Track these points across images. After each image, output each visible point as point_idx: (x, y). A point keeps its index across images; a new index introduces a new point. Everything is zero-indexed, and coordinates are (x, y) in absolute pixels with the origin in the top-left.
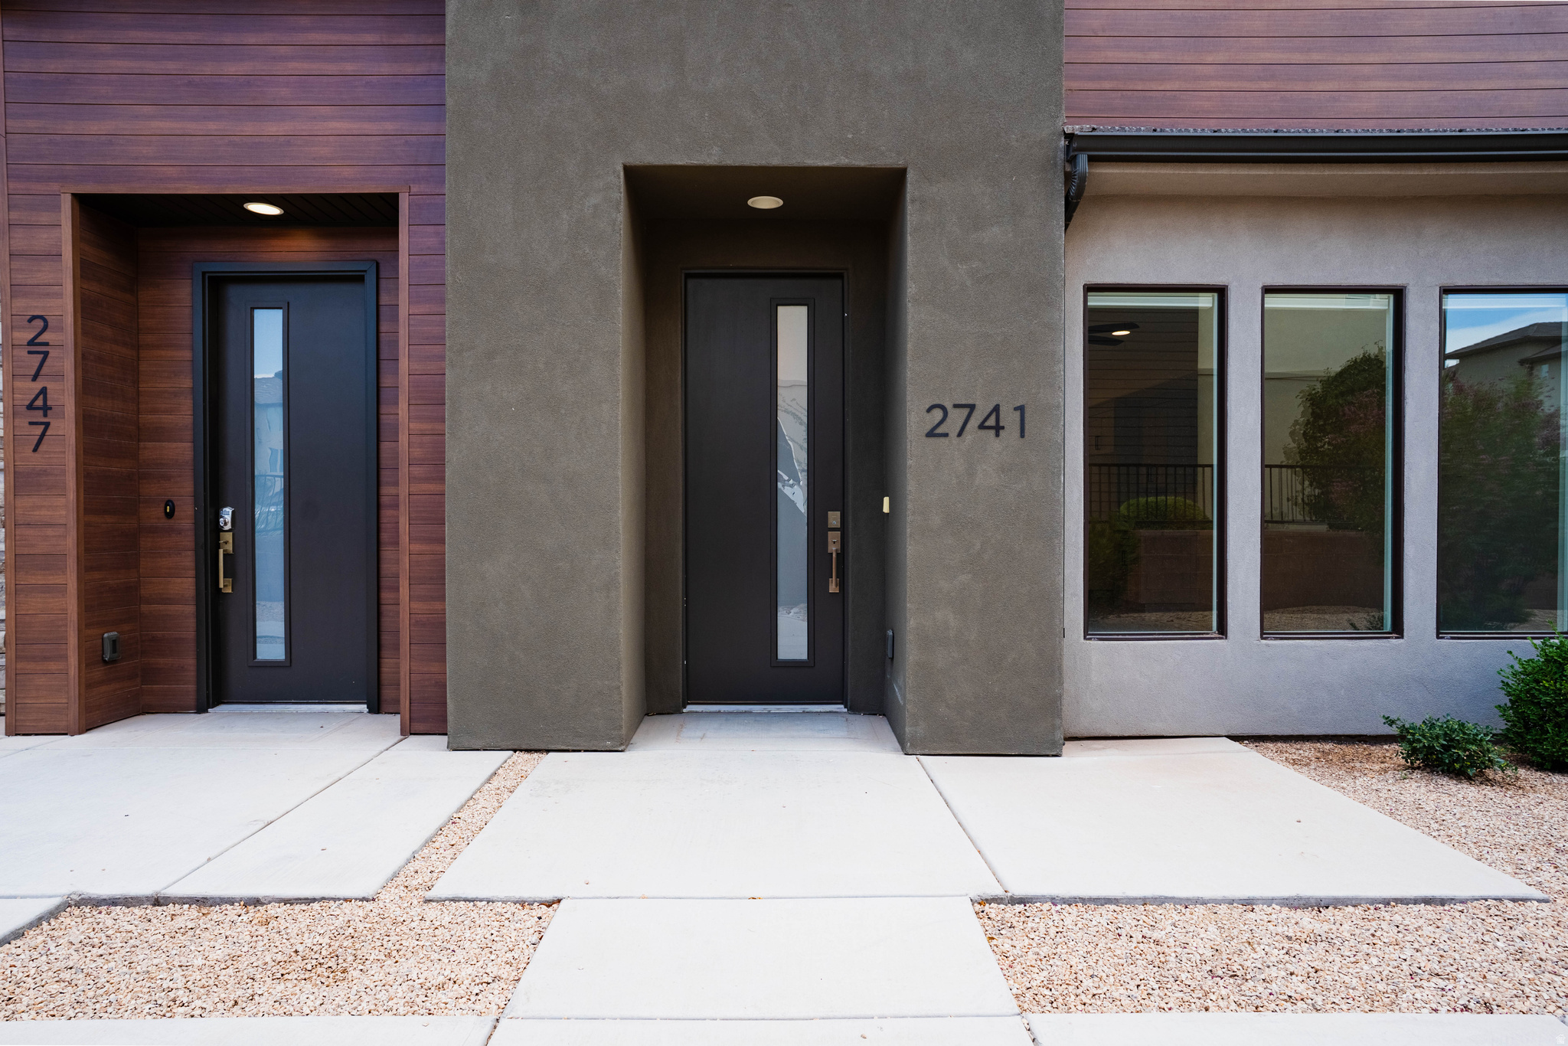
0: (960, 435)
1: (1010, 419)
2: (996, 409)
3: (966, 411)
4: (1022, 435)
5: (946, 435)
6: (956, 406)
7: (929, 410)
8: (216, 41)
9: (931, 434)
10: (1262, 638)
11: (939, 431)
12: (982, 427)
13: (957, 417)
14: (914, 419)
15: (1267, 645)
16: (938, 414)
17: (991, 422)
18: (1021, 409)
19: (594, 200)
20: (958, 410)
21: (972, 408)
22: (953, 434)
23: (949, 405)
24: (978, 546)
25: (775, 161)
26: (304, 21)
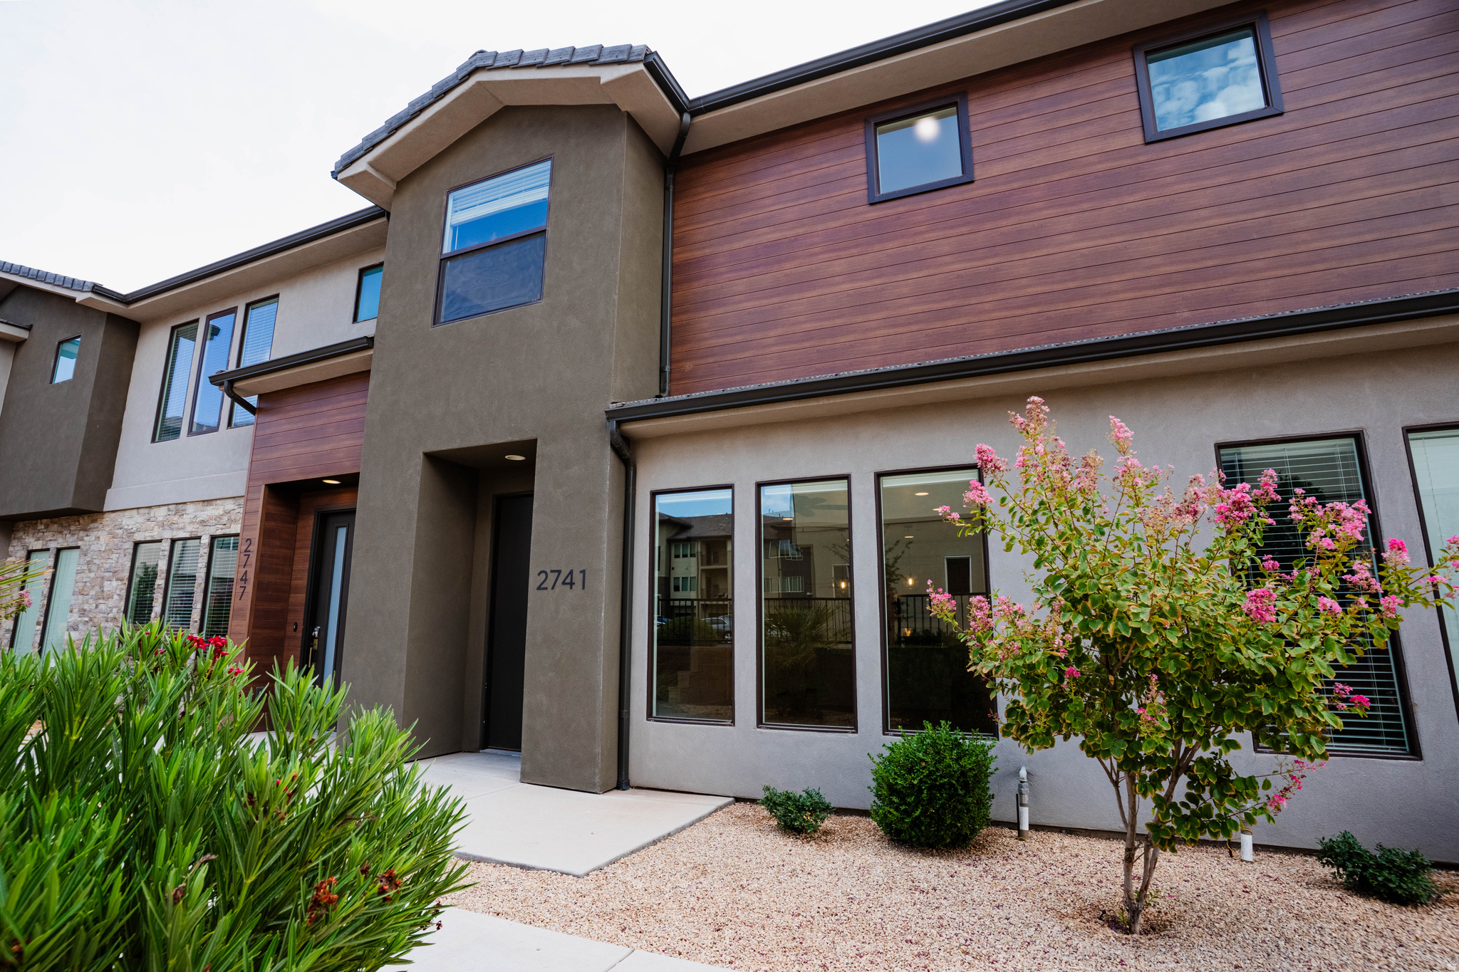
0: (553, 588)
1: (578, 578)
2: (571, 573)
3: (556, 574)
4: (584, 588)
5: (546, 588)
6: (552, 571)
7: (539, 574)
8: (315, 411)
9: (539, 588)
10: (758, 727)
11: (543, 586)
12: (564, 583)
13: (552, 577)
14: (534, 580)
15: (761, 733)
16: (543, 576)
17: (568, 581)
18: (583, 572)
19: (411, 471)
20: (553, 574)
21: (559, 572)
22: (550, 588)
23: (548, 571)
24: (559, 655)
25: (482, 443)
26: (342, 398)
